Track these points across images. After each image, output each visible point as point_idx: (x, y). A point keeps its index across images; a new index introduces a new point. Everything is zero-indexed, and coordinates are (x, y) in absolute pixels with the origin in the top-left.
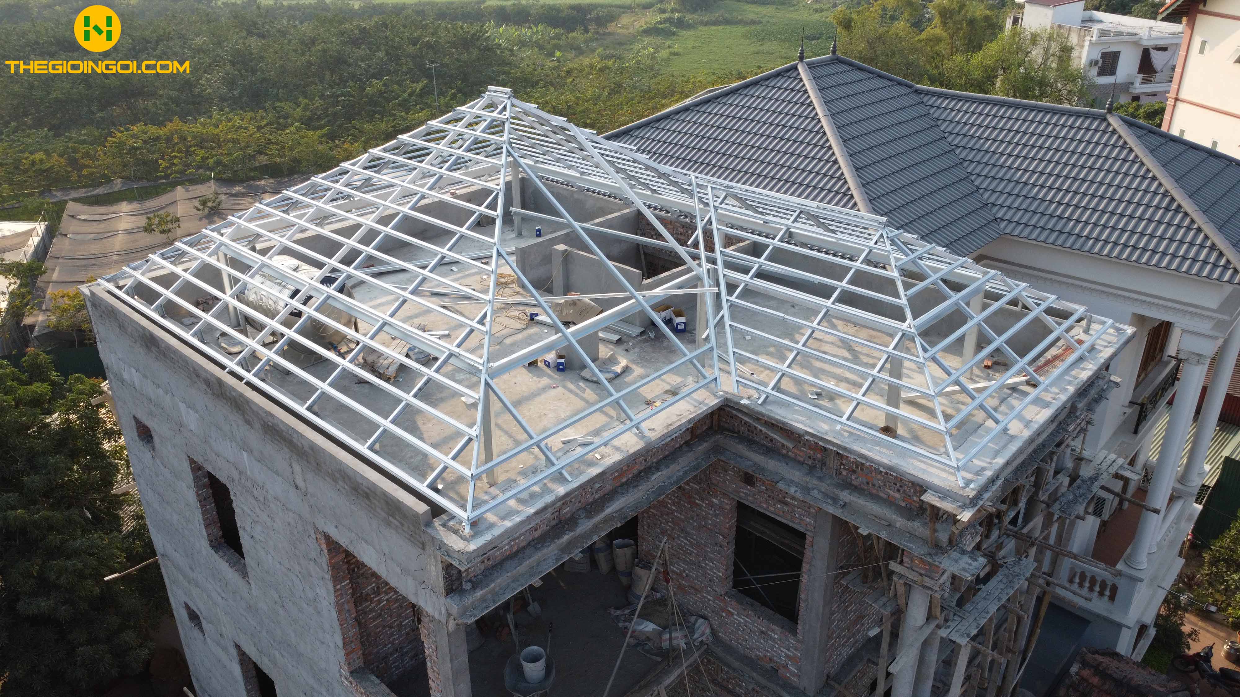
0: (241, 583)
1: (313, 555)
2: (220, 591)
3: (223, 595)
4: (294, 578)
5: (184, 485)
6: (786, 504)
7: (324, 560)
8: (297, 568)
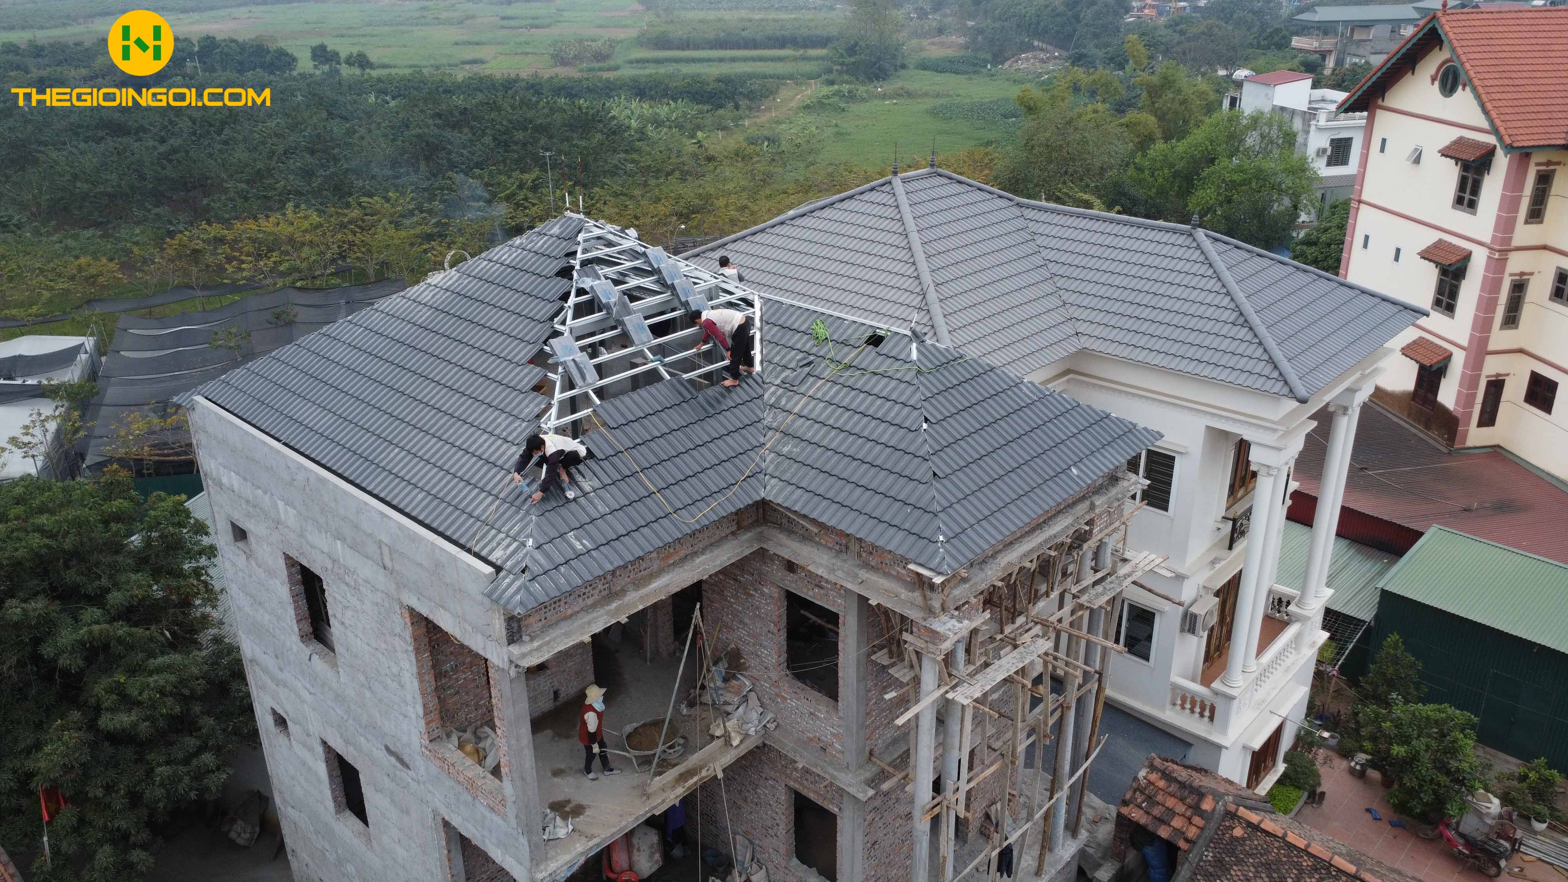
0: (330, 674)
1: (398, 630)
2: (308, 686)
3: (312, 691)
4: (380, 656)
5: (278, 582)
6: (821, 587)
7: (408, 634)
8: (383, 646)
